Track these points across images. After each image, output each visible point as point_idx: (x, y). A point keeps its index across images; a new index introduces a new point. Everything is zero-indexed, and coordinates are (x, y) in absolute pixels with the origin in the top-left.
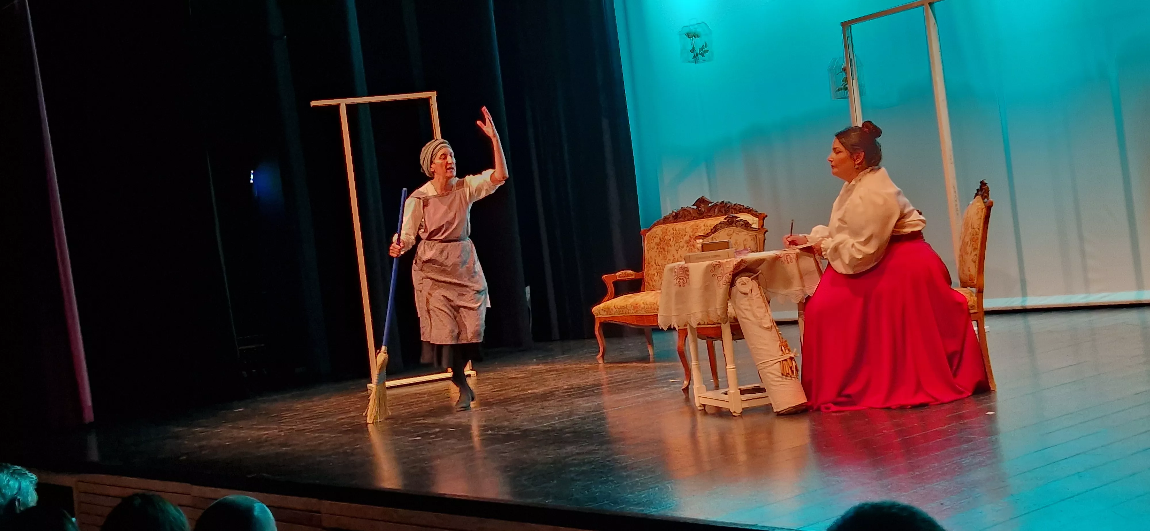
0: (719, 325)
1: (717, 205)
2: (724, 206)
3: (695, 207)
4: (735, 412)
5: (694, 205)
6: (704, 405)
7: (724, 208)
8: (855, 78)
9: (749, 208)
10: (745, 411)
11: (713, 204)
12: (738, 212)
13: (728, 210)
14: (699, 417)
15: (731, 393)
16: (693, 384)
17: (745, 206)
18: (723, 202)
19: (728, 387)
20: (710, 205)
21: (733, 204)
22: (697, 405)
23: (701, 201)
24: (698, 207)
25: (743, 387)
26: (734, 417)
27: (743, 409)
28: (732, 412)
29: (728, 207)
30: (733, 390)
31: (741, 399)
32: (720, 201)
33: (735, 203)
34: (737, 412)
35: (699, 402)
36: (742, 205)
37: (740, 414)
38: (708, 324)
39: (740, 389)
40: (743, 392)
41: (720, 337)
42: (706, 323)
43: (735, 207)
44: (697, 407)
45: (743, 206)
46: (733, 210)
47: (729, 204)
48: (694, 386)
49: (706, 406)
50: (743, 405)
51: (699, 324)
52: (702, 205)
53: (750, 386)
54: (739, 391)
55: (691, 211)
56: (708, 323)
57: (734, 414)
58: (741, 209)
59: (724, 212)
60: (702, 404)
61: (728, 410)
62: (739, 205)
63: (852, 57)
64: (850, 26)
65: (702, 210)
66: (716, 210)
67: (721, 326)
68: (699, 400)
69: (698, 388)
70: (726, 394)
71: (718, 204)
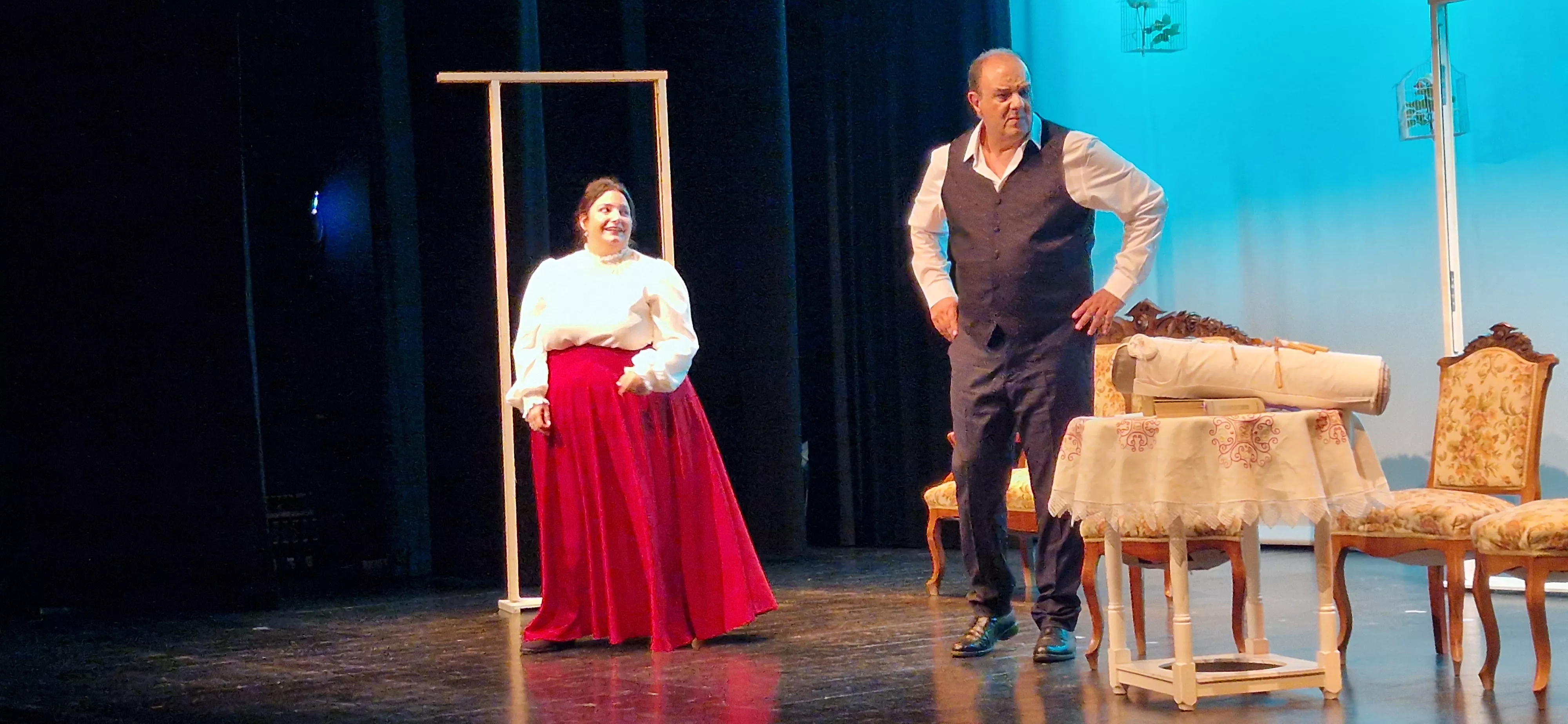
0: (1164, 540)
1: (1172, 318)
2: (1185, 321)
3: (1131, 319)
4: (1183, 703)
5: (1128, 315)
6: (1126, 687)
7: (1184, 325)
8: (1447, 103)
9: (1231, 328)
10: (1204, 705)
11: (1165, 314)
12: (1211, 334)
13: (1192, 329)
14: (1114, 708)
15: (1177, 666)
16: (1109, 646)
17: (1225, 323)
18: (1184, 313)
19: (1173, 656)
20: (1158, 317)
21: (1203, 317)
22: (1113, 684)
23: (1143, 309)
24: (1137, 319)
25: (1200, 659)
26: (1181, 713)
27: (1198, 698)
28: (1177, 702)
29: (1193, 323)
30: (1182, 661)
31: (1196, 680)
32: (1178, 312)
33: (1206, 317)
34: (1188, 703)
35: (1118, 679)
36: (1219, 320)
37: (1192, 709)
38: (1145, 536)
39: (1194, 661)
40: (1201, 667)
41: (1163, 562)
42: (1141, 534)
43: (1205, 324)
44: (1112, 689)
45: (1221, 323)
46: (1202, 329)
47: (1194, 317)
48: (1109, 650)
49: (1129, 689)
50: (1199, 690)
51: (1128, 535)
52: (1145, 316)
53: (1212, 658)
54: (1194, 664)
55: (1123, 325)
56: (1144, 533)
57: (1181, 707)
58: (1216, 329)
59: (1183, 332)
60: (1122, 684)
61: (1171, 698)
62: (1212, 320)
63: (1444, 62)
64: (1445, 5)
65: (1144, 322)
66: (1170, 326)
67: (1167, 544)
68: (1117, 674)
69: (1116, 652)
70: (1169, 668)
71: (1173, 315)
